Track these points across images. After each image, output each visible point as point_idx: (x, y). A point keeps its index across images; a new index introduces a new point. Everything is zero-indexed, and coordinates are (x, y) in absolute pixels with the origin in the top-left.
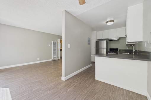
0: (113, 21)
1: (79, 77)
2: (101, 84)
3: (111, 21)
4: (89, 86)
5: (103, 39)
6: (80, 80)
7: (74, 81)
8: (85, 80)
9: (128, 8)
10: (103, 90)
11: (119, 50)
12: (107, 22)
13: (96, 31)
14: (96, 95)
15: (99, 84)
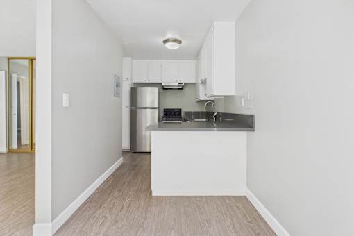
0: (180, 42)
1: (103, 204)
2: (170, 202)
3: (175, 41)
4: (145, 219)
5: (147, 82)
6: (110, 214)
7: (92, 221)
8: (125, 208)
9: (215, 23)
10: (180, 214)
11: (183, 114)
12: (165, 41)
13: (130, 58)
14: (173, 232)
15: (166, 204)
